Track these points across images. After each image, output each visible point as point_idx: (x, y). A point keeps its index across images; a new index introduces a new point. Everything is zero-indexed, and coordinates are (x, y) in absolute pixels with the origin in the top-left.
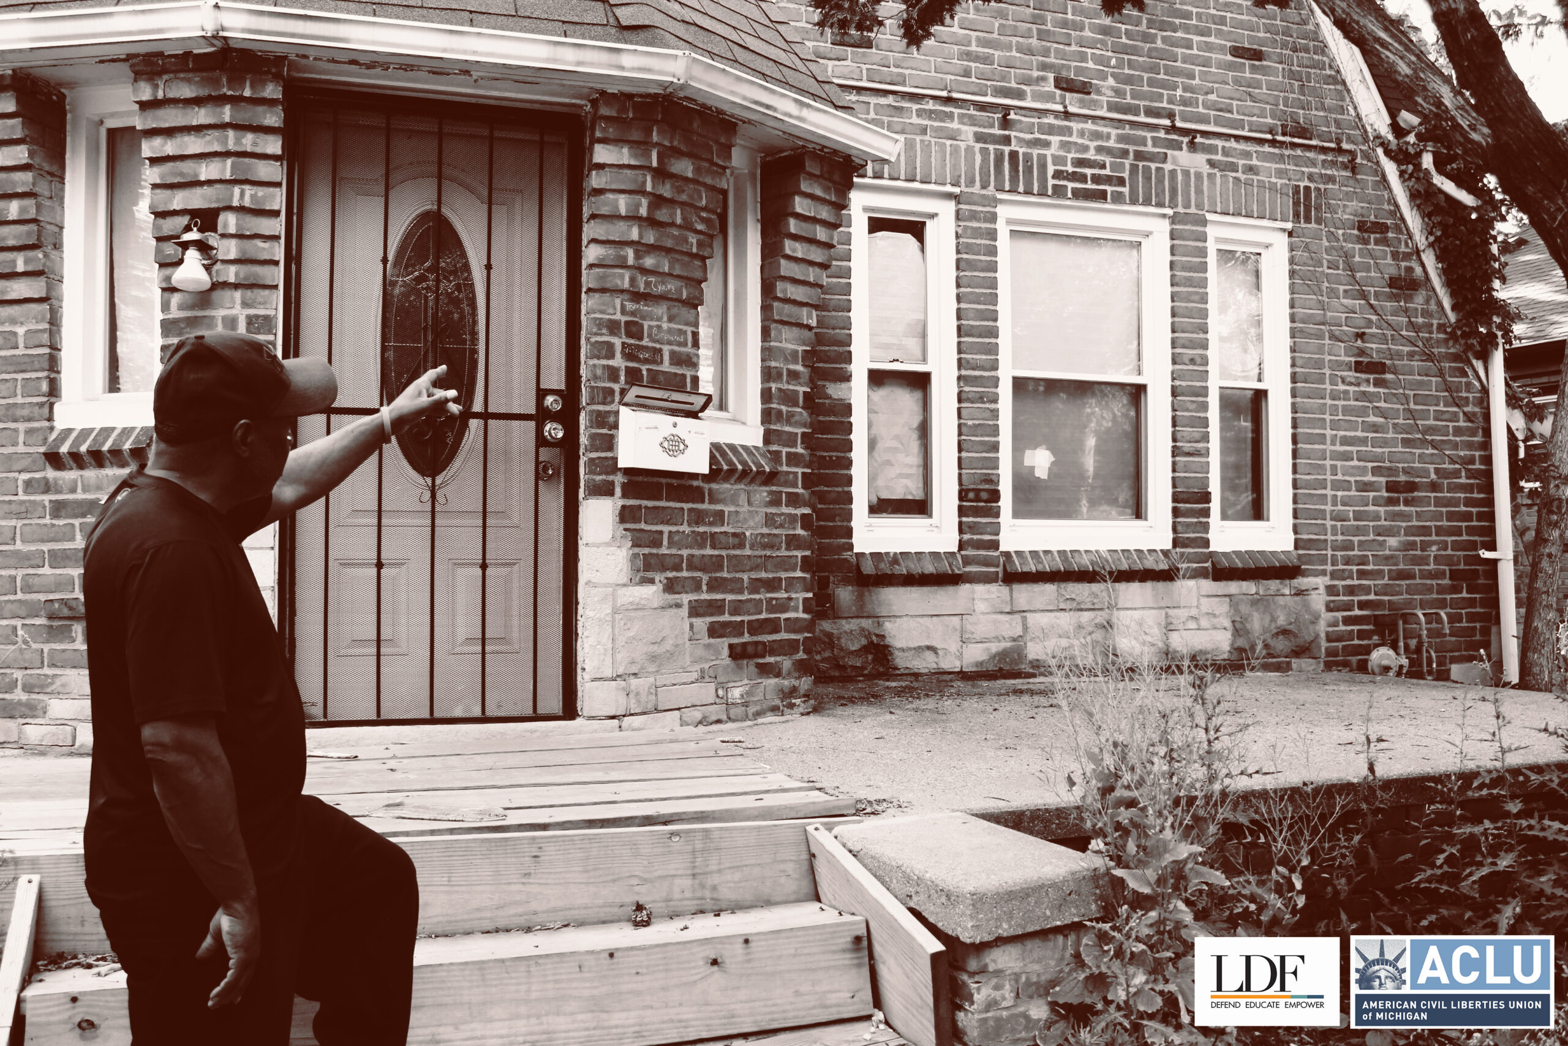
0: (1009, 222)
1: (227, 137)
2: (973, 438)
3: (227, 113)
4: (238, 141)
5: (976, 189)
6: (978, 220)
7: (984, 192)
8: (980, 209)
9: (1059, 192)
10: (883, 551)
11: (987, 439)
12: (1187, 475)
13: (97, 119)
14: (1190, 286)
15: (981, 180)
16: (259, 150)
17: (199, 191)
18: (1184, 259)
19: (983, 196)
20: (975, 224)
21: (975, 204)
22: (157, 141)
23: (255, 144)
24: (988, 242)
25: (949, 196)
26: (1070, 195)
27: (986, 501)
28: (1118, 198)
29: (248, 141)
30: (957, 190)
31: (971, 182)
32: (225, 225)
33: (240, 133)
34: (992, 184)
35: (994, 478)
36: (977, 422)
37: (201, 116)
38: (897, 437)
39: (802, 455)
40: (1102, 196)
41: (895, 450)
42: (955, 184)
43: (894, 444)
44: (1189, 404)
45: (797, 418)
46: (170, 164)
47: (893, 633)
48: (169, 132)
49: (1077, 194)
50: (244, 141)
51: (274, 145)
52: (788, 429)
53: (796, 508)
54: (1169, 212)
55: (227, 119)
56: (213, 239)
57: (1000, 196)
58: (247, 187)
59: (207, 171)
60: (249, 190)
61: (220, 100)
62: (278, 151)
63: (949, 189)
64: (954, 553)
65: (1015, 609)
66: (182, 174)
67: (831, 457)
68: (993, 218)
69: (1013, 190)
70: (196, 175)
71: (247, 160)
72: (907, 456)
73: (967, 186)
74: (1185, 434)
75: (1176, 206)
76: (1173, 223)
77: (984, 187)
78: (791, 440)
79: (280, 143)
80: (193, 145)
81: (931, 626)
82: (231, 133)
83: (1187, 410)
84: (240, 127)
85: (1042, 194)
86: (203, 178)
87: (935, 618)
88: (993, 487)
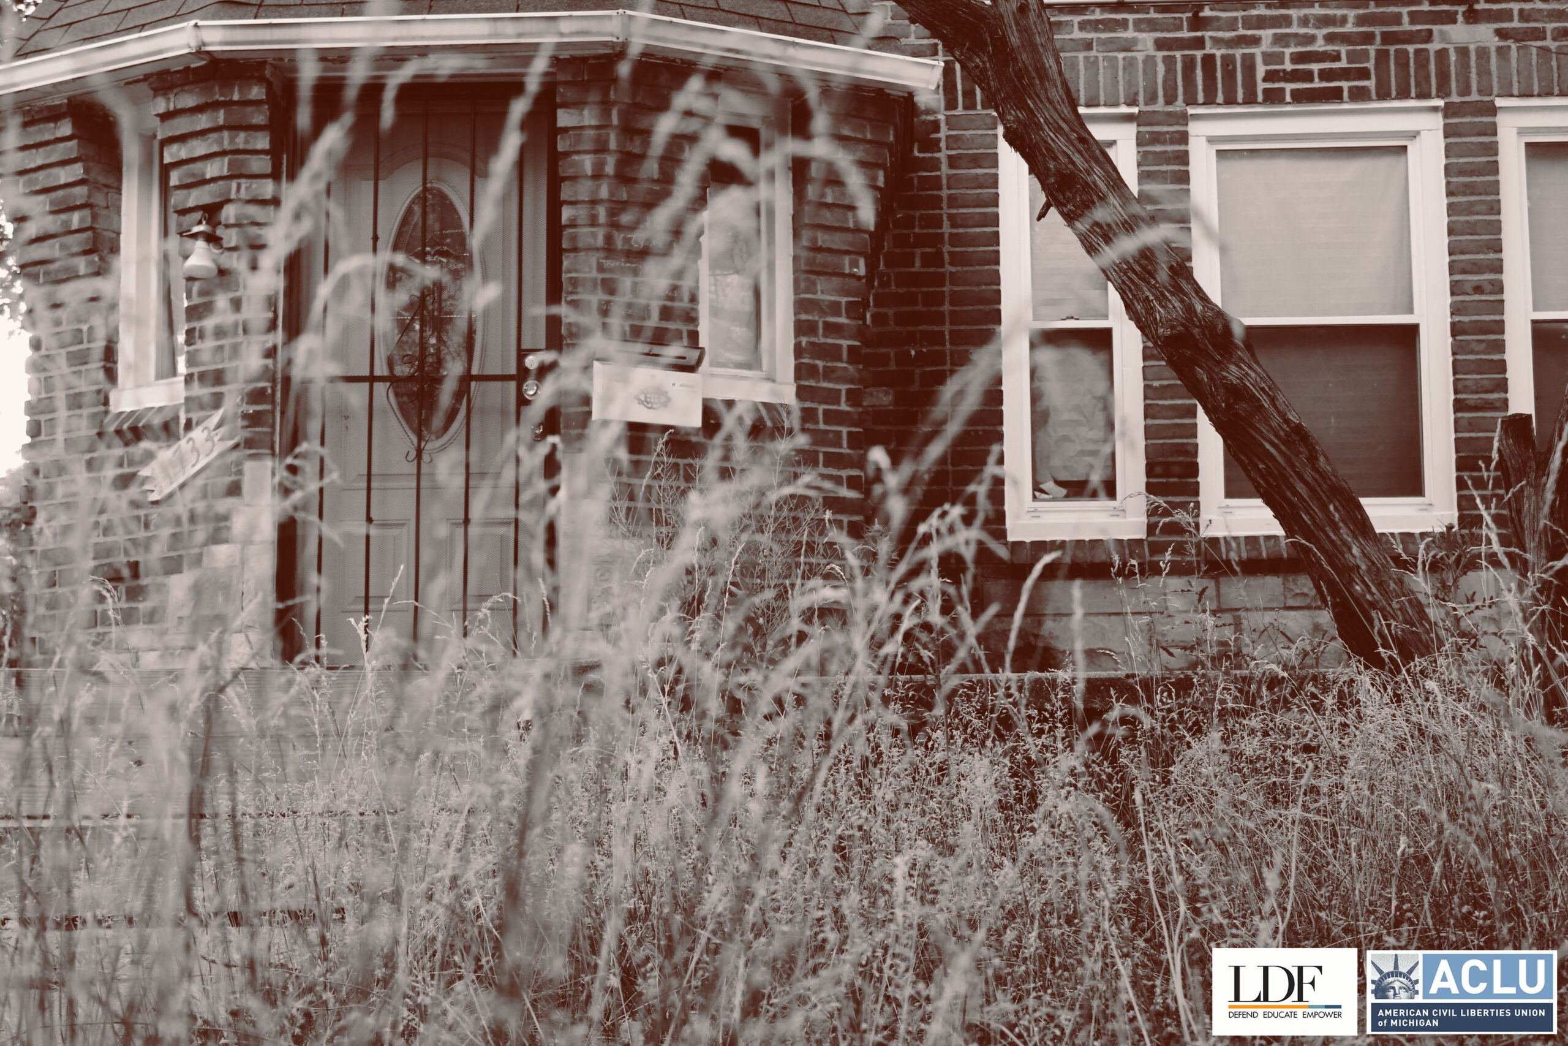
0: (1211, 140)
1: (222, 138)
2: (1160, 402)
3: (221, 117)
4: (232, 140)
5: (1160, 106)
6: (1164, 143)
7: (1170, 109)
8: (1165, 129)
9: (1273, 97)
10: (1048, 539)
11: (1179, 402)
12: (1473, 435)
13: (150, 133)
14: (1472, 194)
15: (1165, 95)
16: (249, 147)
17: (207, 188)
18: (1462, 160)
19: (1169, 114)
20: (1158, 148)
21: (1158, 124)
22: (175, 147)
23: (246, 142)
24: (1176, 168)
25: (1128, 118)
26: (1288, 98)
27: (1179, 476)
28: (1360, 94)
29: (241, 140)
30: (1135, 110)
31: (1152, 98)
32: (227, 218)
33: (234, 133)
34: (1180, 97)
35: (1190, 448)
36: (1166, 383)
37: (203, 121)
38: (1078, 409)
39: (848, 413)
40: (1335, 95)
41: (1076, 423)
42: (1132, 103)
43: (1073, 416)
44: (1473, 345)
45: (839, 373)
46: (185, 168)
47: (1056, 633)
48: (182, 139)
49: (1299, 97)
50: (237, 140)
51: (262, 142)
52: (825, 385)
53: (839, 469)
54: (1440, 103)
55: (221, 122)
56: (220, 231)
57: (1191, 111)
58: (243, 181)
59: (212, 169)
60: (244, 182)
61: (215, 106)
62: (267, 147)
63: (1124, 109)
64: (1141, 540)
65: (1223, 607)
66: (193, 175)
67: (976, 432)
68: (1184, 138)
69: (1210, 101)
70: (204, 174)
71: (241, 157)
72: (1091, 429)
73: (1146, 104)
74: (1469, 383)
75: (1448, 94)
76: (1445, 116)
77: (1170, 100)
78: (833, 397)
79: (267, 140)
80: (199, 148)
81: (1107, 626)
82: (226, 134)
83: (1472, 352)
84: (233, 127)
85: (1250, 100)
86: (208, 176)
87: (1113, 617)
88: (1189, 459)
